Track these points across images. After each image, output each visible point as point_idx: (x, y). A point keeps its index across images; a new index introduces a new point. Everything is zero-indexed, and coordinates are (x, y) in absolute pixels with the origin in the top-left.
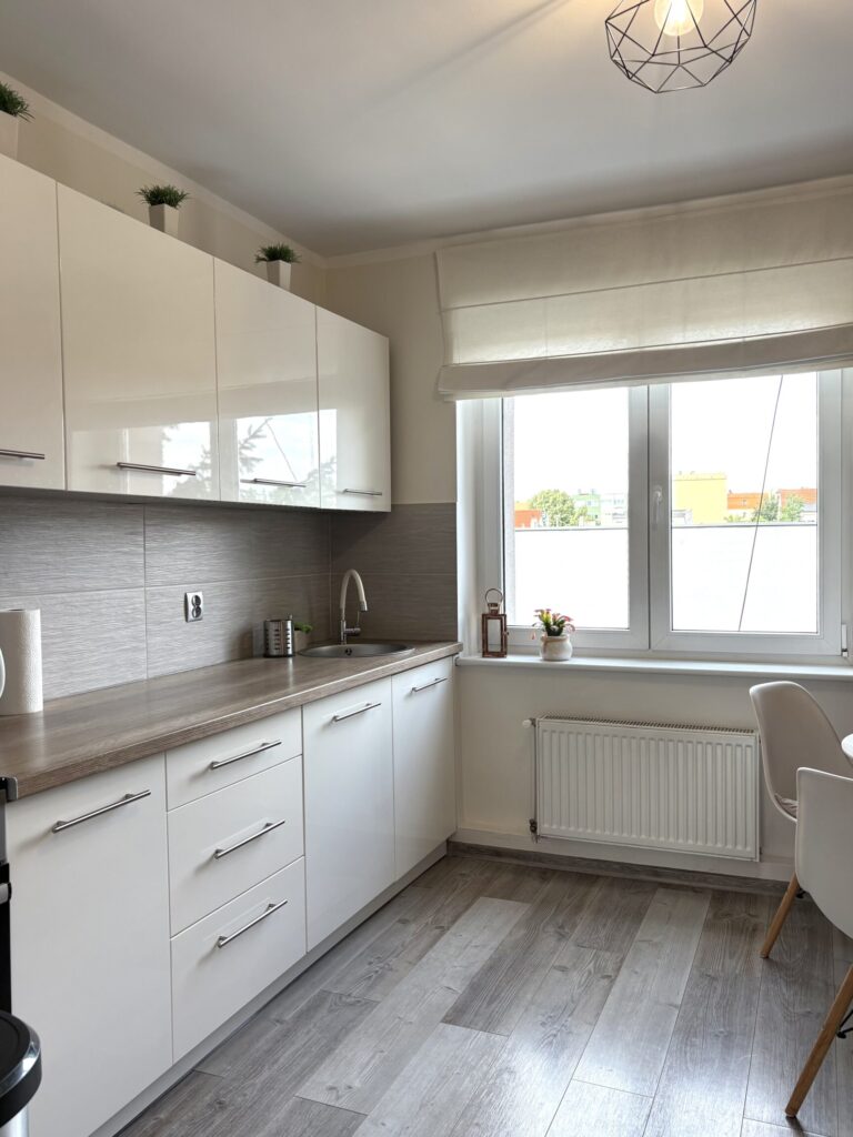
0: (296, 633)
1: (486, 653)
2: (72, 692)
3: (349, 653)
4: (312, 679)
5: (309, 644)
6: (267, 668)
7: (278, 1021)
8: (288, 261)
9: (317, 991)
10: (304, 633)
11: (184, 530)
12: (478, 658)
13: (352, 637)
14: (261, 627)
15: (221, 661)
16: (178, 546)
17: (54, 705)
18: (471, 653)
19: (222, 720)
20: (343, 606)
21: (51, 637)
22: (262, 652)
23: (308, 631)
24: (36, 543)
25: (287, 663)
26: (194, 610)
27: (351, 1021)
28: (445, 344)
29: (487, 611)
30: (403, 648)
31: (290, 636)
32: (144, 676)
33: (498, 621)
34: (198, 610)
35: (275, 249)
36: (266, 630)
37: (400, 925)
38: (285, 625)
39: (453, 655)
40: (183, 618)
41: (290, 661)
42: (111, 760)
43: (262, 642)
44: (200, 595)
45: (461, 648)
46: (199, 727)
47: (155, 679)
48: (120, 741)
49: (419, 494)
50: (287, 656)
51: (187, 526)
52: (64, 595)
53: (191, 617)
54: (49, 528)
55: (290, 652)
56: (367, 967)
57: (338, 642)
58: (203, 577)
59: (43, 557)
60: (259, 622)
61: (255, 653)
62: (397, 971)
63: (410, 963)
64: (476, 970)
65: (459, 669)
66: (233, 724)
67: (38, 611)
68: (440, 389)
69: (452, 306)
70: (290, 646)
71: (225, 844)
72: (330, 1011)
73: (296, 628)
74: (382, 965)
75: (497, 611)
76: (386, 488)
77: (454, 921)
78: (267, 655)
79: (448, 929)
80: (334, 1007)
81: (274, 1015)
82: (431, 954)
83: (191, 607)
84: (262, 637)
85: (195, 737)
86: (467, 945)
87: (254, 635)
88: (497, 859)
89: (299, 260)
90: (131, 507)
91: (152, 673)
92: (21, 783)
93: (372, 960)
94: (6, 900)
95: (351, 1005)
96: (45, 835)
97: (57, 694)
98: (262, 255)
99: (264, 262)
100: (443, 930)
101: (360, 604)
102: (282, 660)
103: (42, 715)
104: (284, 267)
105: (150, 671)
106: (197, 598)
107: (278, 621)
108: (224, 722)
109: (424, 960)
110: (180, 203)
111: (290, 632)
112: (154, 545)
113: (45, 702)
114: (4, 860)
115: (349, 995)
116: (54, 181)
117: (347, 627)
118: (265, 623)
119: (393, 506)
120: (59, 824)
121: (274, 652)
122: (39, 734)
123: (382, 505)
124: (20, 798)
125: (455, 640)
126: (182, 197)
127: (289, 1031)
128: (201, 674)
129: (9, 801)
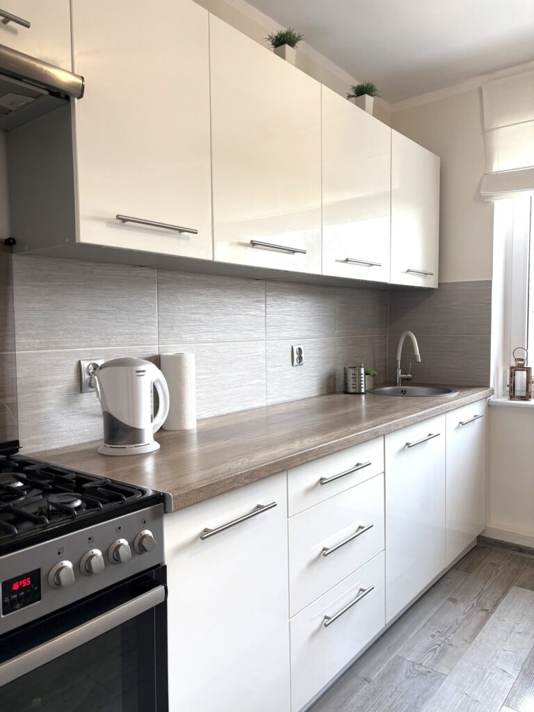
0: (367, 376)
1: (512, 397)
2: (217, 413)
3: (404, 393)
4: (390, 413)
5: (374, 385)
6: (346, 403)
7: (366, 680)
8: (372, 95)
9: (394, 656)
10: (371, 378)
11: (292, 300)
12: (506, 400)
13: (405, 381)
14: (342, 372)
15: (315, 395)
16: (289, 311)
17: (203, 424)
18: (500, 398)
19: (329, 445)
20: (399, 358)
21: (203, 374)
22: (342, 389)
23: (373, 376)
24: (193, 306)
25: (360, 399)
26: (297, 357)
27: (426, 690)
28: (487, 157)
29: (513, 364)
30: (449, 391)
31: (363, 379)
32: (264, 404)
33: (525, 373)
34: (300, 358)
35: (362, 86)
36: (346, 374)
37: (450, 603)
38: (360, 371)
39: (486, 398)
40: (291, 363)
41: (363, 397)
42: (247, 478)
43: (341, 383)
44: (302, 347)
45: (492, 392)
46: (313, 451)
47: (271, 406)
48: (253, 460)
49: (461, 274)
50: (360, 393)
51: (294, 297)
52: (212, 344)
53: (295, 363)
54: (201, 295)
55: (363, 390)
56: (431, 639)
57: (395, 384)
58: (304, 334)
59: (197, 316)
60: (340, 368)
61: (337, 390)
62: (456, 647)
63: (466, 641)
64: (525, 657)
65: (490, 408)
66: (337, 449)
67: (193, 355)
68: (482, 192)
69: (494, 127)
70: (363, 386)
71: (329, 543)
72: (408, 678)
73: (366, 374)
74: (442, 639)
75: (523, 364)
76: (434, 269)
77: (495, 606)
78: (346, 392)
79: (492, 612)
80: (409, 674)
81: (362, 673)
82: (482, 635)
83: (296, 356)
84: (342, 379)
85: (310, 459)
86: (511, 631)
87: (337, 377)
88: (520, 554)
89: (379, 94)
90: (256, 282)
91: (270, 402)
92: (175, 498)
93: (434, 633)
94: (163, 600)
95: (422, 674)
96: (194, 541)
97: (206, 415)
98: (353, 93)
99: (354, 98)
100: (489, 613)
101: (415, 357)
102: (357, 396)
103: (195, 431)
104: (369, 100)
105: (269, 400)
106: (300, 349)
107: (355, 367)
108: (330, 447)
109: (477, 639)
110: (296, 44)
111: (363, 376)
112: (272, 310)
113: (198, 421)
114: (163, 562)
115: (420, 664)
116: (206, 11)
117: (402, 374)
118: (345, 369)
119: (440, 284)
120: (206, 531)
121: (352, 390)
122: (194, 449)
123: (431, 283)
124: (175, 511)
125: (486, 385)
126: (299, 39)
127: (375, 691)
128: (303, 404)
129: (166, 513)
